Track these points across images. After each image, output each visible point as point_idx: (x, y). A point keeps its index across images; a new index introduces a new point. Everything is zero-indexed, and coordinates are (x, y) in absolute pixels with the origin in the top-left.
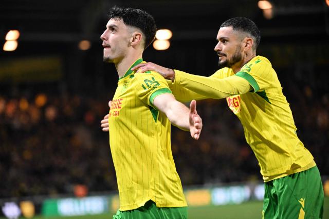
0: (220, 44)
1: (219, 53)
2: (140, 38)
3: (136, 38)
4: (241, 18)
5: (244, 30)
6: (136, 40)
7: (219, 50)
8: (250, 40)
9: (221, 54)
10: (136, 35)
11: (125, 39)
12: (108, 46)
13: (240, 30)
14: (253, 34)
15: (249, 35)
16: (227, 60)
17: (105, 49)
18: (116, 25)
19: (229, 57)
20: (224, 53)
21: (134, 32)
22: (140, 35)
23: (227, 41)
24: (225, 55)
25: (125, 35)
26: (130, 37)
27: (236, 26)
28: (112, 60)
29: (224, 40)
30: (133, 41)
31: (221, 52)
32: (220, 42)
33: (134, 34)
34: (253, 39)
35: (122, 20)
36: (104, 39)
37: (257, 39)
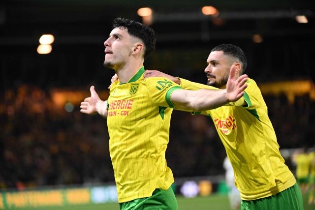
0: (210, 66)
1: (209, 75)
2: (141, 48)
3: (137, 48)
4: (231, 45)
5: (234, 56)
6: (137, 50)
7: (209, 72)
8: (238, 65)
9: (211, 76)
10: (138, 46)
11: (128, 47)
12: (110, 53)
13: (230, 55)
14: (241, 60)
15: (238, 60)
16: (215, 82)
17: (106, 55)
18: (120, 33)
19: (218, 79)
20: (214, 75)
21: (136, 42)
22: (141, 45)
23: (217, 64)
24: (214, 77)
25: (127, 43)
26: (132, 47)
27: (227, 51)
28: (112, 66)
29: (214, 63)
30: (135, 50)
31: (211, 74)
32: (210, 64)
33: (136, 44)
34: (241, 64)
35: (127, 30)
36: (107, 45)
37: (244, 65)
